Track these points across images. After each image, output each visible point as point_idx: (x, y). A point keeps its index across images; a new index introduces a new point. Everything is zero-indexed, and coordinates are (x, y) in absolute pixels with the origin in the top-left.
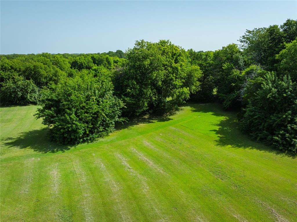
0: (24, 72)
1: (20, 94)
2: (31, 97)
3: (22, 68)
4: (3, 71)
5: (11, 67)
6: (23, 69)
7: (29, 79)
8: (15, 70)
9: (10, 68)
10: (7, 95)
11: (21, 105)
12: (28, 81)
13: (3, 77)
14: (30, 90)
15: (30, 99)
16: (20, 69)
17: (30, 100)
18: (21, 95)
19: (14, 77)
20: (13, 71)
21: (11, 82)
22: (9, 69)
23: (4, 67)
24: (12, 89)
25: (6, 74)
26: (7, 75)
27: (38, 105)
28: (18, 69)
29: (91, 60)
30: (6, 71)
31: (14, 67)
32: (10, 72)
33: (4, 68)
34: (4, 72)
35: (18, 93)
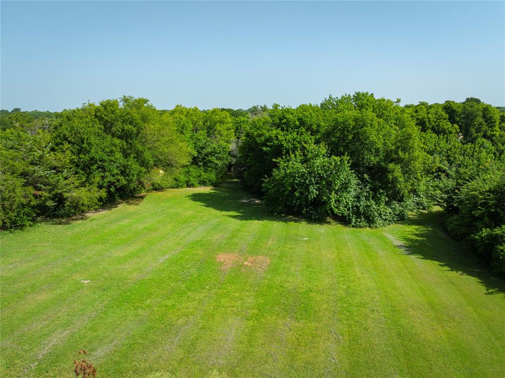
0: (328, 135)
1: (314, 192)
2: (339, 202)
3: (322, 124)
4: (283, 130)
5: (300, 120)
6: (325, 126)
7: (340, 154)
8: (309, 128)
9: (297, 123)
10: (284, 191)
11: (310, 219)
12: (337, 159)
13: (282, 145)
14: (338, 185)
15: (337, 208)
16: (319, 126)
17: (336, 210)
18: (316, 193)
19: (305, 145)
20: (304, 130)
21: (299, 158)
22: (296, 125)
23: (284, 121)
24: (298, 177)
25: (289, 137)
26: (289, 141)
27: (353, 226)
28: (314, 127)
29: (443, 113)
30: (287, 131)
31: (308, 121)
32: (298, 134)
33: (285, 124)
34: (285, 132)
35: (311, 188)
